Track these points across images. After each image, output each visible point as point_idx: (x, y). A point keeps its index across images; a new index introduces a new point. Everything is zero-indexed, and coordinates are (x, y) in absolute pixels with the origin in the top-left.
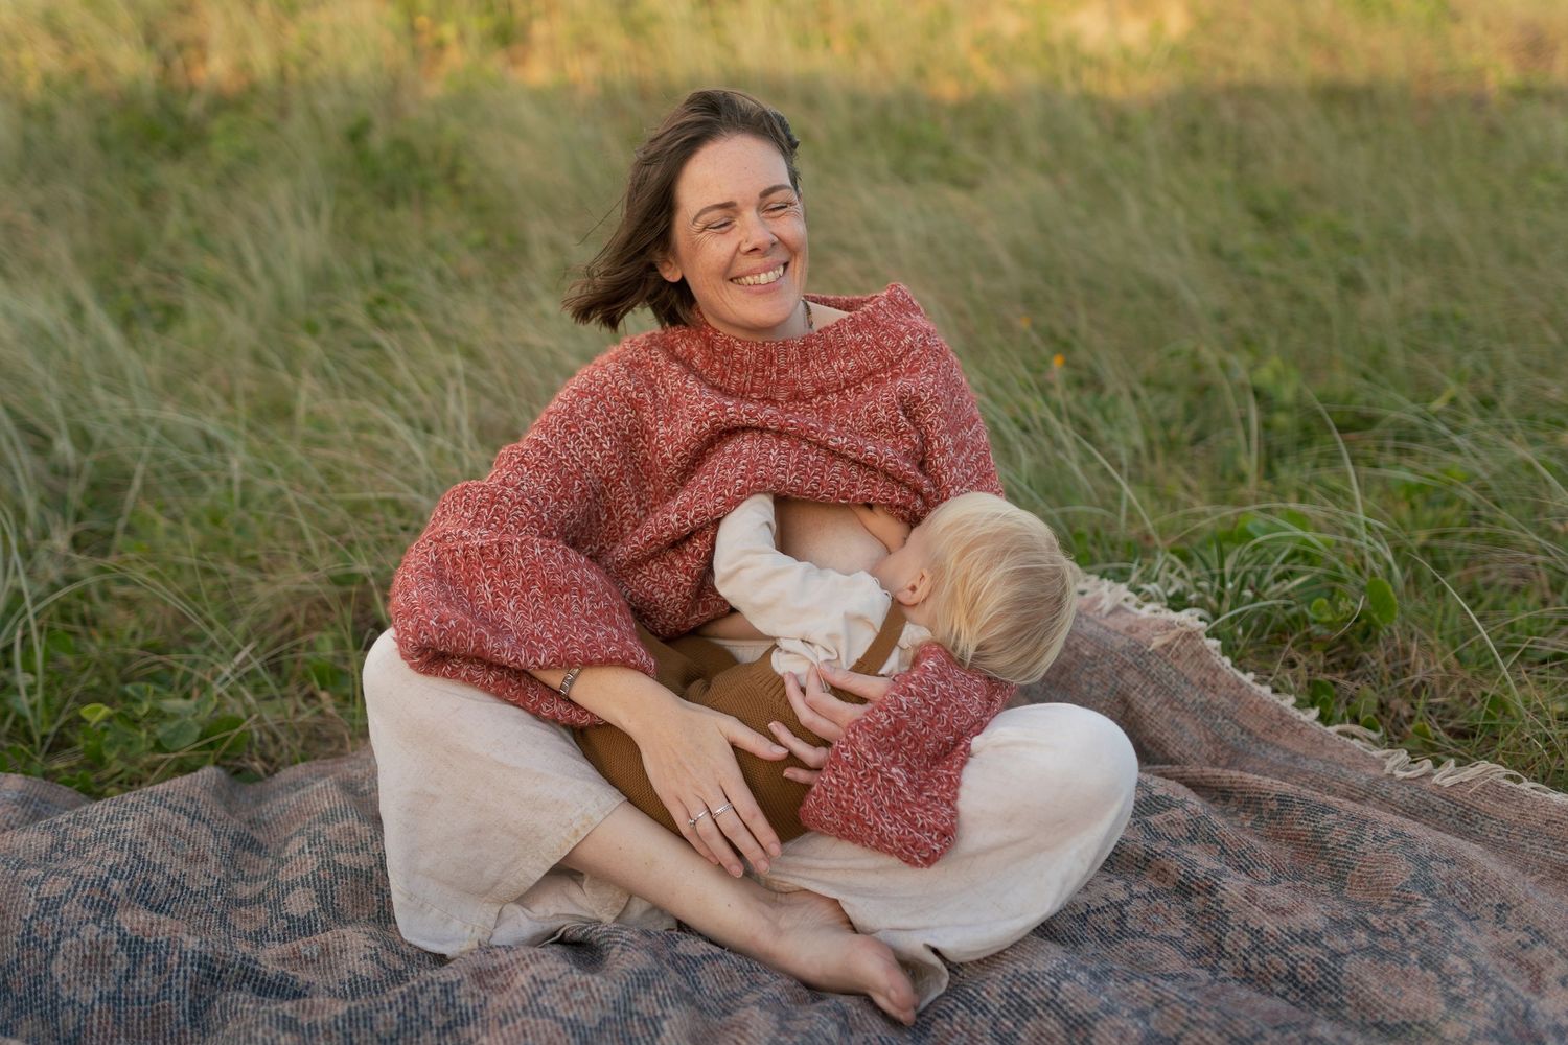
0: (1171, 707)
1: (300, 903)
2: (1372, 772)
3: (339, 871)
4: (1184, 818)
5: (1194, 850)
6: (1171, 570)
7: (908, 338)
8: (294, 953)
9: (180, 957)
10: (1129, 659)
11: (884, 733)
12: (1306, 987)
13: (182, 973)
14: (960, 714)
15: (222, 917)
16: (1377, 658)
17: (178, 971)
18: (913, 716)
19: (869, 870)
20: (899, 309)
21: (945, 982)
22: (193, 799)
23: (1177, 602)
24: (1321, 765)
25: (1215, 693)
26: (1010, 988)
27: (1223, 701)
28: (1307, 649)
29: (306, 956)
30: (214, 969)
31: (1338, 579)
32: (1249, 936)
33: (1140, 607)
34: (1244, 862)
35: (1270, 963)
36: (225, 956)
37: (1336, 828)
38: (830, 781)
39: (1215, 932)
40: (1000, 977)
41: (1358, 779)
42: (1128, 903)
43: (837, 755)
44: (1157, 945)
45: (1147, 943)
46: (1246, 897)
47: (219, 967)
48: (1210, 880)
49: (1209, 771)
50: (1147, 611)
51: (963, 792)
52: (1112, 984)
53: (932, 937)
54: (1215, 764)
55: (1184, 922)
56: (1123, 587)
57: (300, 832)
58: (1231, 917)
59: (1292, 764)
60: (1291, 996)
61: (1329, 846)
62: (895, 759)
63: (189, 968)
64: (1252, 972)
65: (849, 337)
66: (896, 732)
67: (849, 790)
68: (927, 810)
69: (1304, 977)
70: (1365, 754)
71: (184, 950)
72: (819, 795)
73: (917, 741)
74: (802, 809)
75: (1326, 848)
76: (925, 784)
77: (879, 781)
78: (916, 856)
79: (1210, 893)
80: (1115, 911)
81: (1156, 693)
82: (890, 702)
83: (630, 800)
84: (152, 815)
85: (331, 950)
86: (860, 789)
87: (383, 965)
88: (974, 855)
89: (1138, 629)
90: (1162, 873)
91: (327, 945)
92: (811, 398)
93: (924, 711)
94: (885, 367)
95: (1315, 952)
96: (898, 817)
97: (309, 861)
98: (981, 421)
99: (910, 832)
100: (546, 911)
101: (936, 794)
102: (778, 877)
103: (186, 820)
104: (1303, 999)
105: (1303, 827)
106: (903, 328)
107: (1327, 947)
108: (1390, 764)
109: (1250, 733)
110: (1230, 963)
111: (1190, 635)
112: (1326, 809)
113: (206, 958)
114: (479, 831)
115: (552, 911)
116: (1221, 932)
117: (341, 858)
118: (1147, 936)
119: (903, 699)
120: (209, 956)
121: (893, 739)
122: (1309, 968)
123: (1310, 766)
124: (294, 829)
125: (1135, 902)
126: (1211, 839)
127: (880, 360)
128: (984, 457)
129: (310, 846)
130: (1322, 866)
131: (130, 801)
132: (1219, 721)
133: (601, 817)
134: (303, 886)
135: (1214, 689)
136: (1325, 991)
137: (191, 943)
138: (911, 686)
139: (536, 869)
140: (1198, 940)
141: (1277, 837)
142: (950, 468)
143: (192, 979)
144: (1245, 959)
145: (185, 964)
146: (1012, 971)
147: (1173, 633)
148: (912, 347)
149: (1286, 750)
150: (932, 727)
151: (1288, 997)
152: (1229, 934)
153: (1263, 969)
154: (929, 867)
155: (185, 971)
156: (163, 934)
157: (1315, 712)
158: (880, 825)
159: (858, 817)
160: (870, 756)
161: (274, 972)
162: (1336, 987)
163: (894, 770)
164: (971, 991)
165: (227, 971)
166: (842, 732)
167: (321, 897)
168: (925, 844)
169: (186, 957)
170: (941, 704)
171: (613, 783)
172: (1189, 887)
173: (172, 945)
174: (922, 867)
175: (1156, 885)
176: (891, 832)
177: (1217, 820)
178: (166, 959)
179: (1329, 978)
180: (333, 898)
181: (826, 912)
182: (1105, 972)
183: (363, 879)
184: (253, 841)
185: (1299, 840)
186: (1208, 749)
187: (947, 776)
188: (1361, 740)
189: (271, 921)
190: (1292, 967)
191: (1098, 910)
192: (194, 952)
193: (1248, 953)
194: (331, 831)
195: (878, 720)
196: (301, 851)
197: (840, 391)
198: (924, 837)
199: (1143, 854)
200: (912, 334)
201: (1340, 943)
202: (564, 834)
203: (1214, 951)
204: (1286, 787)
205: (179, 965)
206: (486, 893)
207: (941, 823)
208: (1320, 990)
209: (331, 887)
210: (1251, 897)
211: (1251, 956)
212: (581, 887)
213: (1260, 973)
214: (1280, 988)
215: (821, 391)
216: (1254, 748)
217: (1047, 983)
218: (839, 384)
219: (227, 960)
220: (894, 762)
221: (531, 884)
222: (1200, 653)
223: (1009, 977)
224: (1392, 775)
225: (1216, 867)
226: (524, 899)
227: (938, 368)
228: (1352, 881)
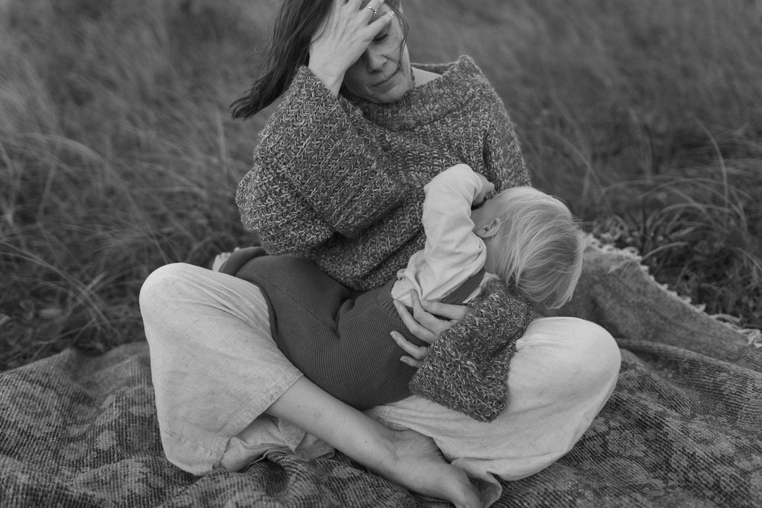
0: (621, 305)
1: (105, 441)
2: (740, 343)
3: (132, 419)
4: (636, 375)
5: (644, 396)
6: (616, 225)
7: (471, 90)
8: (95, 478)
9: (14, 489)
10: (597, 278)
11: (463, 339)
12: (727, 494)
13: (15, 500)
14: (512, 327)
15: (56, 452)
16: (733, 274)
17: (12, 499)
18: (482, 329)
19: (451, 420)
20: (466, 72)
21: (500, 492)
22: (47, 374)
23: (621, 244)
24: (710, 339)
25: (646, 296)
26: (543, 503)
27: (649, 300)
28: (694, 270)
29: (102, 480)
30: (38, 496)
31: (708, 229)
32: (686, 458)
33: (601, 247)
34: (673, 403)
35: (702, 477)
36: (45, 486)
37: (728, 382)
38: (429, 368)
39: (665, 455)
40: (536, 493)
41: (733, 348)
42: (608, 433)
43: (433, 352)
44: (628, 462)
45: (622, 461)
46: (682, 432)
47: (40, 494)
48: (658, 419)
49: (645, 343)
50: (605, 250)
51: (511, 375)
52: (607, 498)
53: (492, 467)
54: (645, 337)
55: (643, 446)
56: (591, 236)
57: (113, 392)
58: (674, 445)
59: (691, 338)
60: (717, 499)
61: (724, 393)
62: (469, 355)
63: (20, 496)
64: (690, 482)
65: (435, 91)
66: (471, 339)
67: (440, 375)
68: (489, 387)
69: (725, 487)
70: (734, 332)
71: (18, 484)
72: (422, 376)
73: (483, 344)
74: (410, 383)
75: (722, 394)
76: (486, 370)
77: (459, 369)
78: (482, 416)
79: (658, 428)
80: (600, 439)
81: (612, 297)
82: (468, 320)
83: (305, 375)
84: (16, 387)
85: (119, 475)
86: (447, 375)
87: (150, 486)
88: (518, 413)
89: (601, 261)
90: (627, 414)
91: (117, 471)
92: (414, 128)
93: (490, 326)
94: (458, 108)
95: (731, 470)
96: (471, 392)
97: (115, 412)
98: (516, 138)
99: (479, 402)
100: (256, 442)
101: (494, 377)
102: (396, 422)
103: (40, 389)
104: (725, 501)
105: (708, 380)
106: (468, 84)
107: (738, 467)
108: (751, 339)
109: (666, 319)
110: (675, 475)
111: (633, 264)
112: (720, 369)
113: (32, 489)
114: (213, 394)
115: (259, 442)
116: (668, 454)
117: (134, 410)
118: (621, 456)
119: (477, 319)
120: (34, 487)
121: (468, 344)
122: (728, 481)
123: (702, 339)
124: (111, 389)
125: (612, 432)
126: (653, 389)
127: (455, 103)
128: (519, 161)
129: (116, 402)
130: (720, 405)
131: (5, 378)
132: (648, 312)
133: (287, 387)
134: (108, 429)
135: (645, 294)
136: (740, 498)
137: (23, 479)
138: (482, 311)
139: (247, 418)
140: (652, 459)
141: (689, 385)
142: (502, 168)
143: (21, 504)
144: (685, 473)
145: (17, 494)
146: (543, 490)
147: (622, 263)
148: (474, 96)
149: (687, 330)
150: (494, 336)
151: (715, 500)
152: (673, 456)
153: (697, 481)
154: (490, 423)
155: (17, 499)
156: (5, 474)
157: (703, 307)
158: (460, 397)
159: (445, 392)
160: (454, 354)
161: (78, 494)
162: (747, 495)
163: (468, 362)
164: (517, 502)
165: (46, 496)
166: (436, 338)
167: (119, 436)
168: (488, 409)
169: (18, 489)
170: (500, 322)
171: (295, 364)
172: (645, 423)
173: (10, 481)
174: (485, 422)
175: (623, 421)
176: (467, 402)
177: (655, 376)
178: (5, 491)
179: (742, 489)
180: (127, 436)
181: (426, 445)
182: (602, 489)
183: (147, 423)
184: (86, 397)
185: (704, 388)
186: (641, 329)
187: (500, 365)
188: (731, 323)
189: (87, 453)
190: (716, 480)
191: (590, 438)
192: (24, 485)
193: (687, 469)
194: (130, 392)
195: (460, 331)
196: (111, 405)
197: (431, 123)
198: (487, 405)
199: (615, 401)
200: (474, 88)
201: (745, 464)
202: (264, 397)
203: (664, 467)
204: (694, 355)
205: (13, 495)
206: (219, 430)
207: (498, 395)
208: (736, 497)
209: (126, 429)
210: (686, 432)
211: (689, 471)
212: (277, 427)
213: (695, 483)
214: (709, 493)
215: (419, 123)
216: (668, 328)
217: (567, 500)
218: (430, 119)
219: (46, 489)
220: (469, 357)
221: (246, 426)
222: (638, 274)
223: (542, 494)
224: (753, 345)
225: (660, 409)
226: (241, 435)
227: (490, 107)
228: (742, 416)
